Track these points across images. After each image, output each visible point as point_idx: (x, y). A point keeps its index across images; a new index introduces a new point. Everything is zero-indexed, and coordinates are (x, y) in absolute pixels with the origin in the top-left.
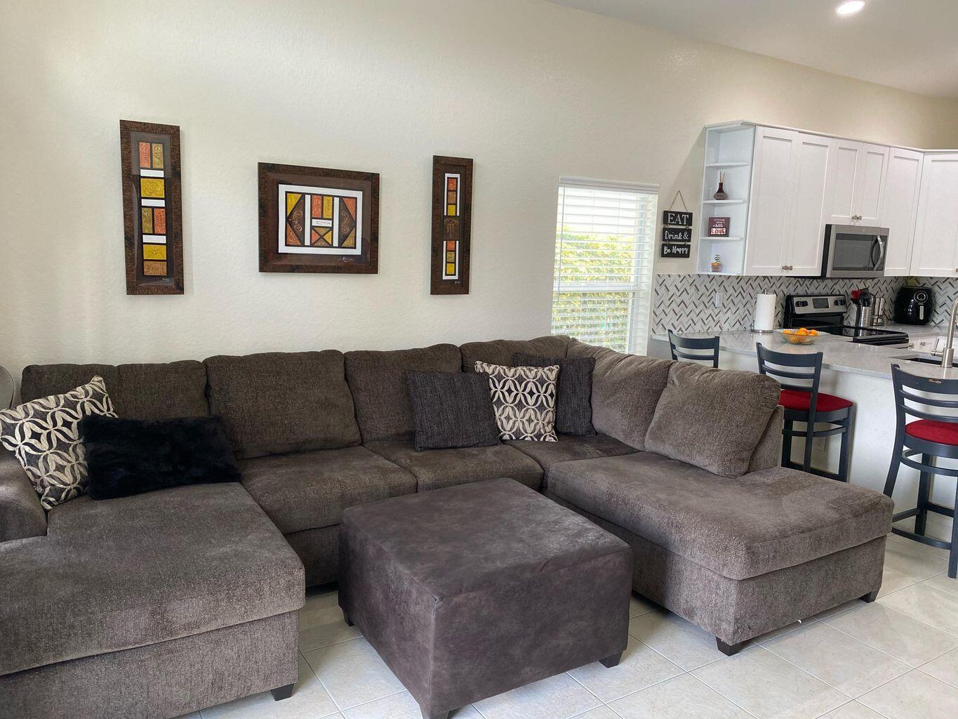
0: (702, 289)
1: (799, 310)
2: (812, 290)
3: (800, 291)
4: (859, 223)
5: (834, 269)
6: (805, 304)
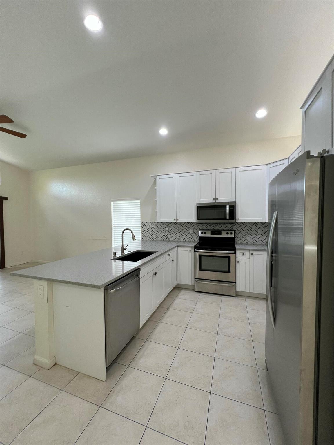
4: (217, 201)
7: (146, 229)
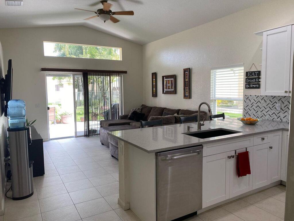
7: (250, 104)
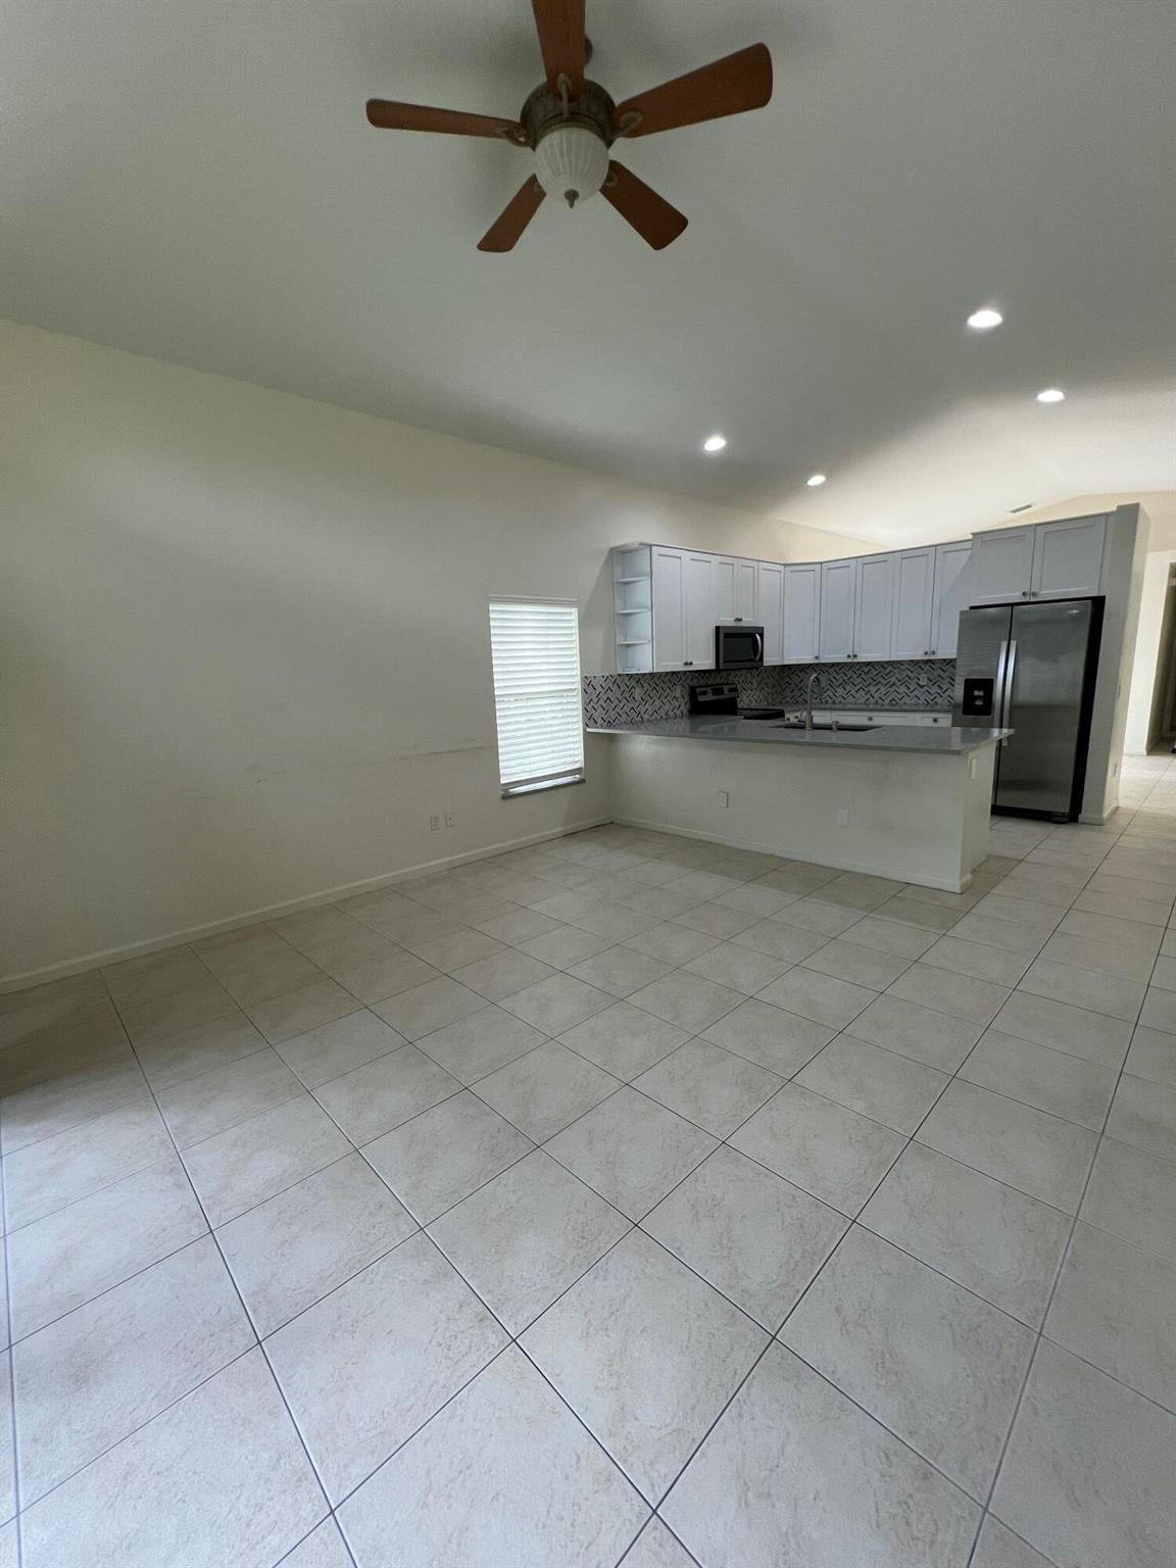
0: (623, 687)
1: (702, 699)
2: (711, 681)
3: (702, 682)
4: (740, 624)
5: (725, 662)
6: (705, 693)
7: (594, 696)
